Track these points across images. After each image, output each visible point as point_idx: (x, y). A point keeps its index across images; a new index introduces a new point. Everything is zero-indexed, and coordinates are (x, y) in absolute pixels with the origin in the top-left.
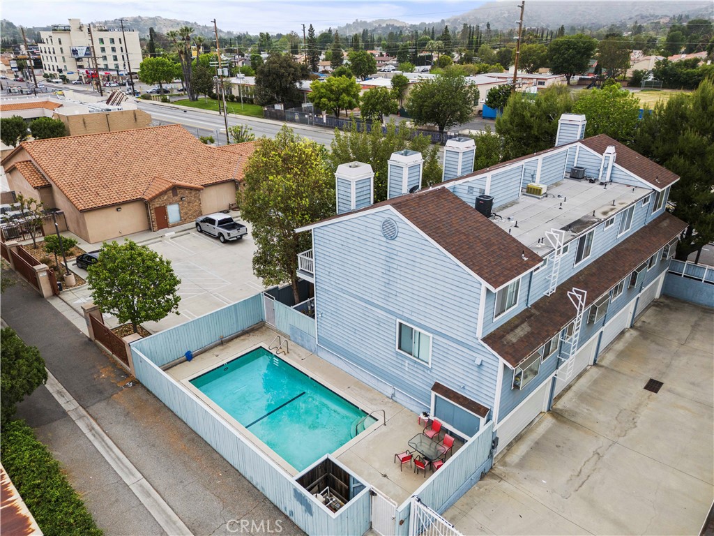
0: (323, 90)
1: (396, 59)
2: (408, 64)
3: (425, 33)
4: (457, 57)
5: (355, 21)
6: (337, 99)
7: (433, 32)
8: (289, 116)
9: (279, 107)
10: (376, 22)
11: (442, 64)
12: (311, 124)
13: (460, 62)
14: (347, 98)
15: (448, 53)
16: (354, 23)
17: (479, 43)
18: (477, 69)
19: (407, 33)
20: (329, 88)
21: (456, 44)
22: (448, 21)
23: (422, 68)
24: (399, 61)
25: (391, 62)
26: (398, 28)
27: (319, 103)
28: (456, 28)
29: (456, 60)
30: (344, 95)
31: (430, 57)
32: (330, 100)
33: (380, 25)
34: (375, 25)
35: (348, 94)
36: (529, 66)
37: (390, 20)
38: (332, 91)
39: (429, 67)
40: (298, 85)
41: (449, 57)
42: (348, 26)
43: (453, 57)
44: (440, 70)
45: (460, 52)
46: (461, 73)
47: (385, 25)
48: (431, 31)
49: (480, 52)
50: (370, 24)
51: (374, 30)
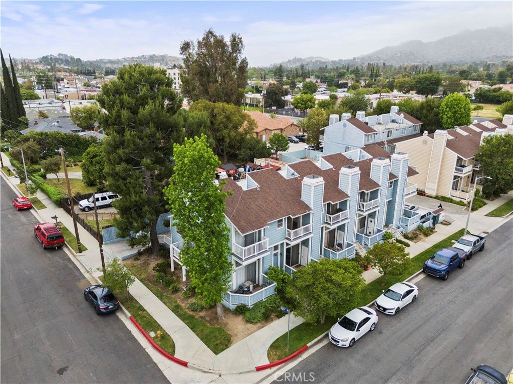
0: (299, 100)
1: (326, 84)
2: (334, 88)
3: (343, 67)
4: (363, 83)
5: (294, 58)
6: (305, 104)
7: (348, 67)
8: (280, 112)
9: (274, 108)
10: (308, 58)
11: (354, 88)
12: (291, 115)
13: (365, 87)
14: (310, 104)
15: (358, 81)
16: (293, 59)
17: (378, 75)
18: (374, 91)
19: (329, 67)
20: (302, 99)
21: (363, 75)
22: (358, 58)
23: (342, 89)
24: (328, 85)
25: (323, 86)
26: (324, 63)
27: (297, 106)
28: (363, 63)
29: (363, 85)
30: (309, 102)
31: (347, 84)
32: (302, 104)
33: (311, 61)
34: (307, 60)
35: (311, 102)
36: (404, 90)
37: (318, 57)
38: (303, 101)
39: (346, 89)
40: (283, 98)
41: (358, 84)
42: (289, 61)
43: (360, 83)
44: (353, 91)
45: (365, 80)
46: (364, 93)
47: (314, 61)
48: (347, 66)
49: (377, 81)
50: (304, 60)
51: (307, 64)
